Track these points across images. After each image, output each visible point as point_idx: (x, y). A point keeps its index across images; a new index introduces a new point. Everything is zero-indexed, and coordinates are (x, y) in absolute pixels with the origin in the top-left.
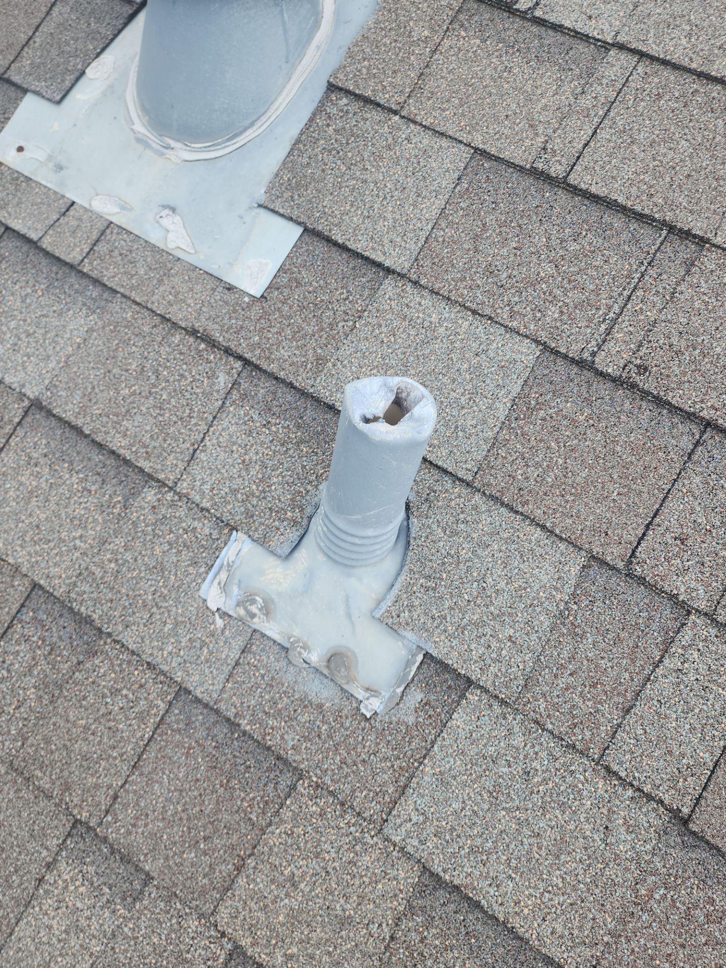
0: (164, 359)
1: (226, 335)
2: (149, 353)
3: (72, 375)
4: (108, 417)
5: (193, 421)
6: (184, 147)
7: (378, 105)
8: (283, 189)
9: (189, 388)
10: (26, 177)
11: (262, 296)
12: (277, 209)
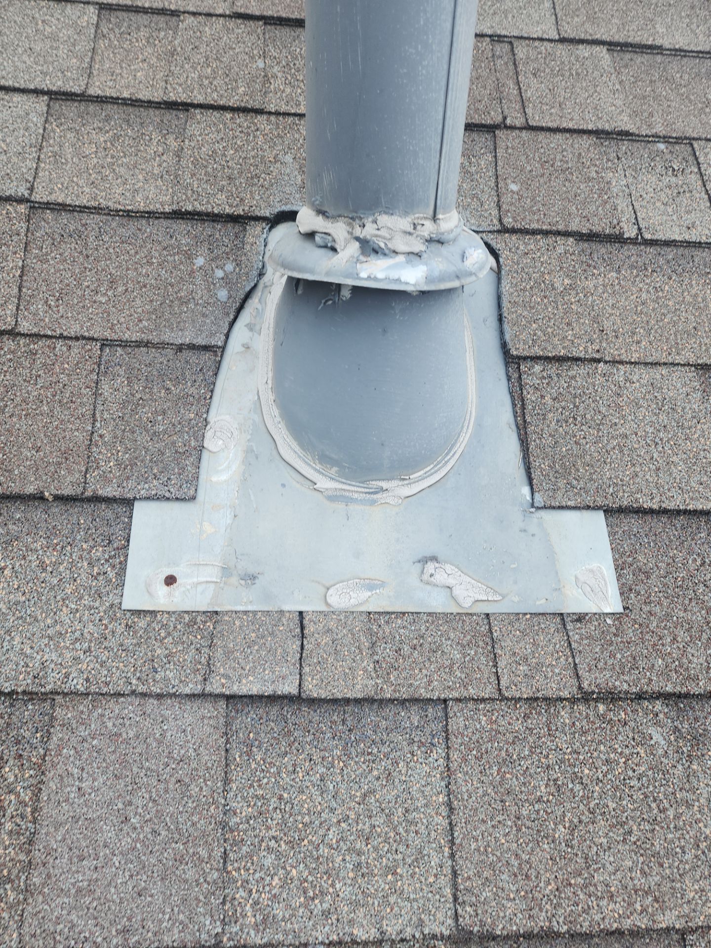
0: (570, 753)
1: (626, 678)
2: (547, 757)
3: (476, 856)
4: (570, 885)
5: (671, 813)
6: (400, 483)
7: (577, 359)
8: (553, 480)
9: (630, 773)
10: (204, 612)
11: (625, 608)
12: (564, 504)
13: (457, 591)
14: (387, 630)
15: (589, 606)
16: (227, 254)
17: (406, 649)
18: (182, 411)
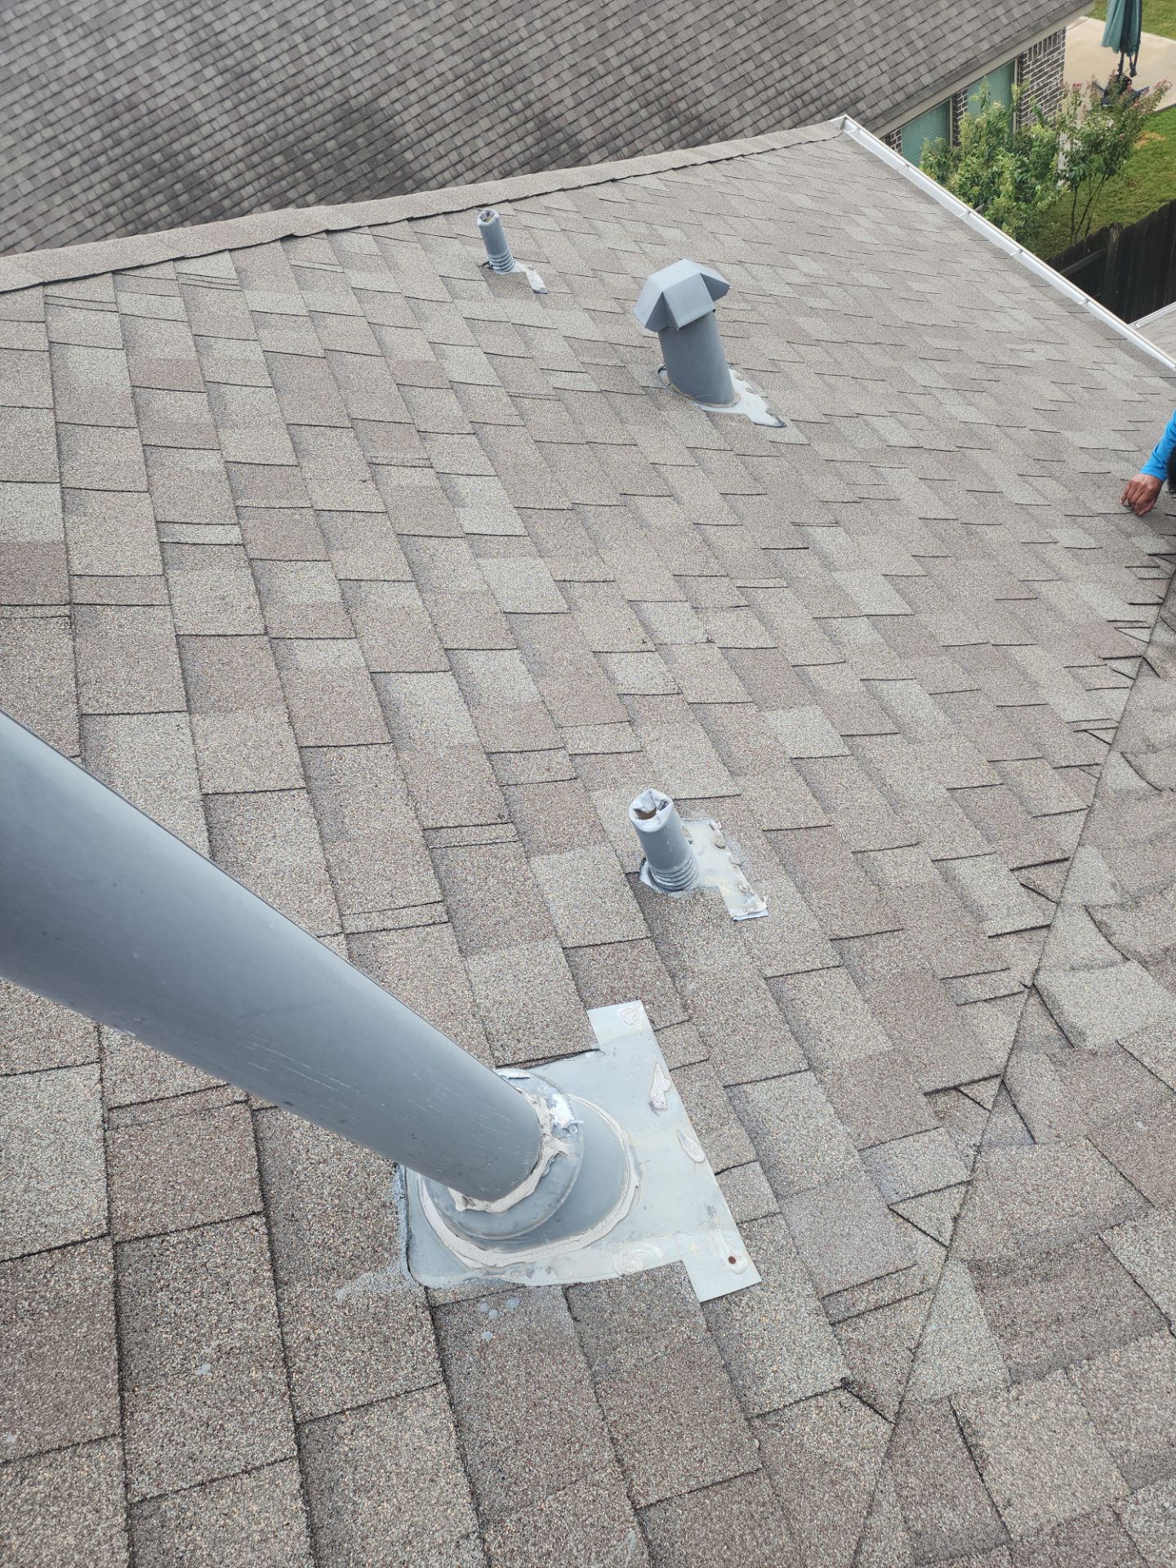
10: (740, 1232)
11: (637, 999)
13: (666, 1087)
14: (702, 1124)
15: (644, 1017)
16: (470, 1315)
17: (707, 1111)
18: (624, 1296)
